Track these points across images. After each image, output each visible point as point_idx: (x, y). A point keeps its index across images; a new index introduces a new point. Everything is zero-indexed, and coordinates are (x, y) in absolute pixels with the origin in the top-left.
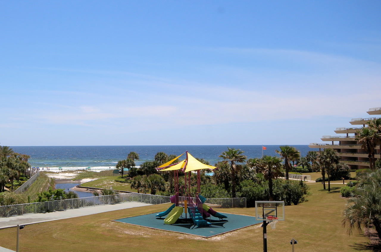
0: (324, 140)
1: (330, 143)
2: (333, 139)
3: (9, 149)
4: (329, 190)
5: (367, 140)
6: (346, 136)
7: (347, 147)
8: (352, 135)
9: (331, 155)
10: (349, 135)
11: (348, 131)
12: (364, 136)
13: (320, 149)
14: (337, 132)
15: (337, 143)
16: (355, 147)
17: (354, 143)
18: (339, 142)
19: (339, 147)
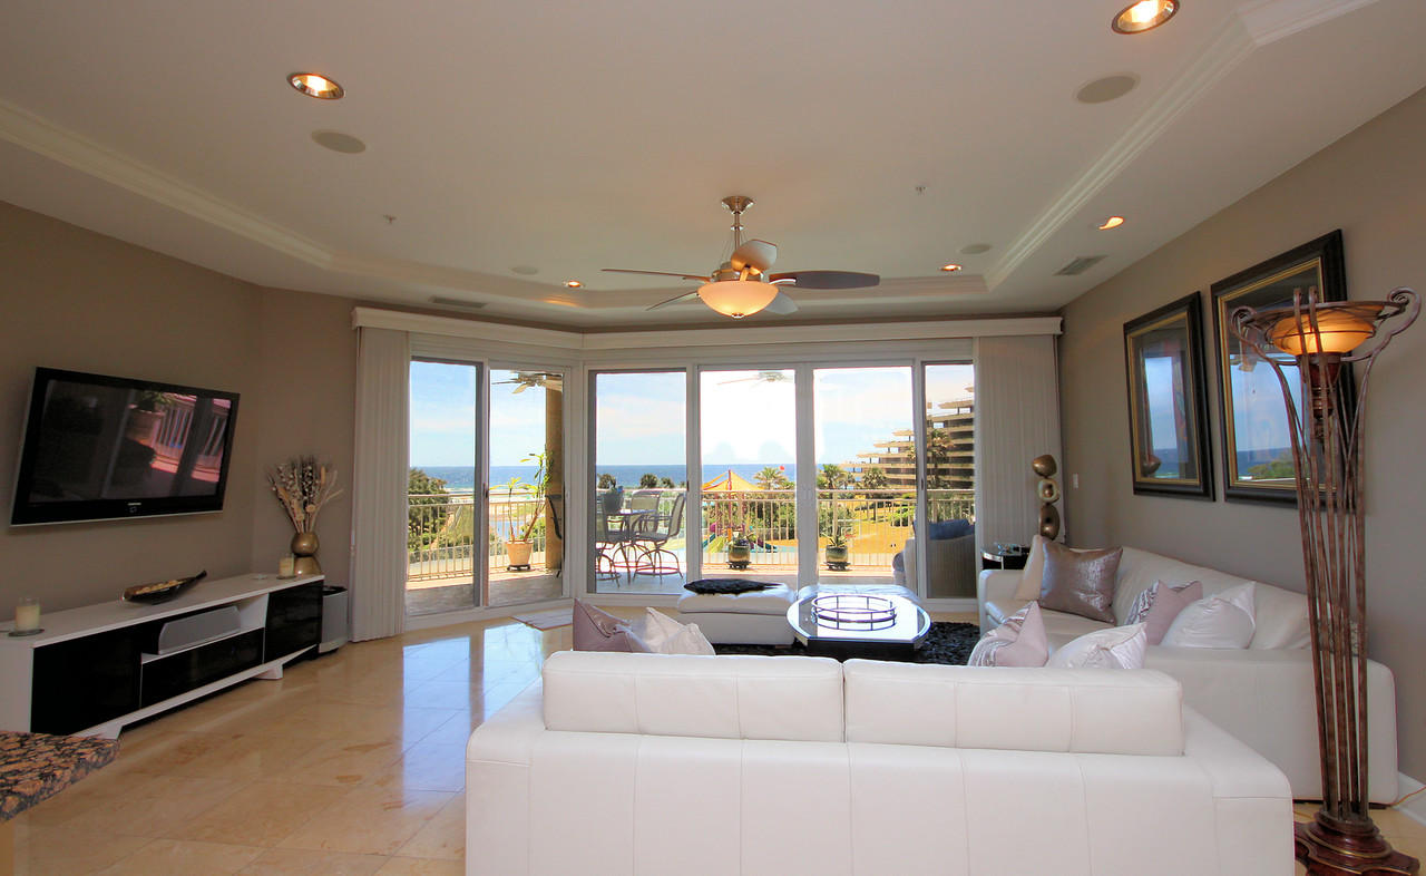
1: (867, 461)
2: (870, 456)
4: (874, 519)
6: (887, 451)
7: (889, 466)
8: (895, 451)
9: (878, 476)
10: (891, 450)
11: (890, 445)
14: (876, 447)
15: (875, 460)
16: (898, 466)
17: (897, 460)
18: (877, 459)
19: (880, 466)
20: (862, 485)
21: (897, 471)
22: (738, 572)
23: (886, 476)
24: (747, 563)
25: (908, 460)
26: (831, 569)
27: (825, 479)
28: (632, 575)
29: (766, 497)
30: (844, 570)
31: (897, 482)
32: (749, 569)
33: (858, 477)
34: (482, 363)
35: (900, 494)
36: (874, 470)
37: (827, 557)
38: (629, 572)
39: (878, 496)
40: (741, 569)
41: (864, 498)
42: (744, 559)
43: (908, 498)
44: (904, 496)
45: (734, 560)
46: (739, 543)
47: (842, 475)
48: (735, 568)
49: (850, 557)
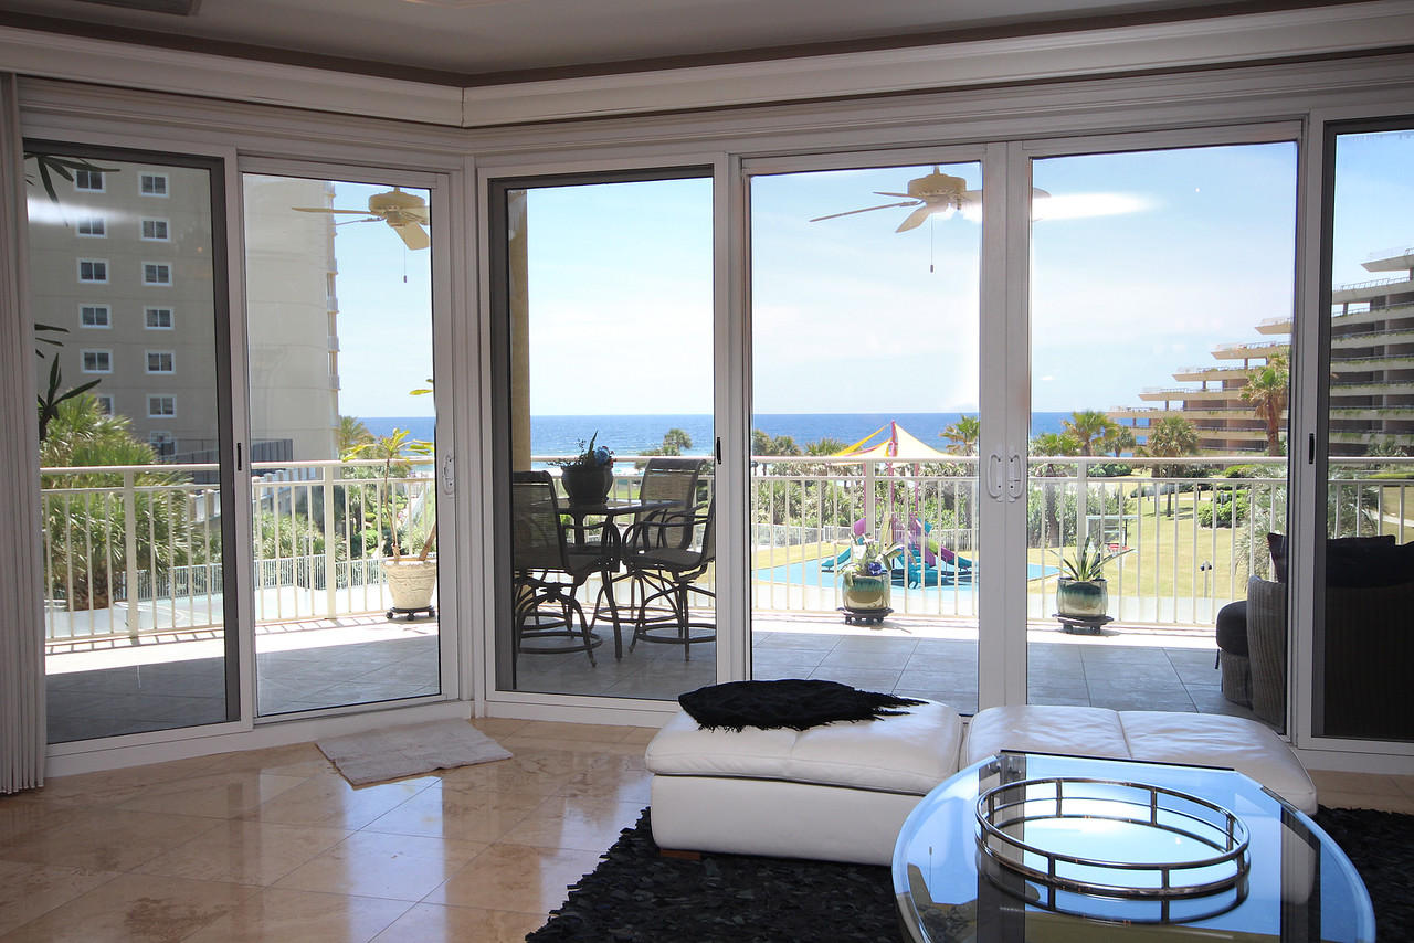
0: (1145, 397)
1: (1160, 405)
2: (1167, 397)
3: (355, 424)
4: (1169, 512)
5: (1270, 397)
6: (1201, 387)
7: (1202, 415)
8: (1215, 386)
9: (1180, 434)
10: (1210, 385)
11: (1208, 374)
12: (1263, 386)
13: (1135, 420)
14: (1179, 378)
15: (1177, 405)
16: (1221, 415)
17: (1219, 404)
18: (1181, 403)
19: (1186, 416)
20: (1149, 451)
21: (1218, 425)
22: (866, 631)
23: (1196, 433)
24: (884, 611)
25: (1244, 404)
26: (1068, 629)
27: (1075, 439)
28: (627, 637)
29: (962, 471)
30: (1097, 632)
31: (1217, 445)
32: (889, 626)
33: (1143, 436)
34: (221, 161)
35: (1220, 467)
36: (1174, 423)
37: (1060, 604)
38: (617, 628)
39: (1178, 471)
40: (869, 624)
41: (1148, 474)
42: (878, 603)
43: (1235, 475)
44: (1230, 470)
45: (853, 604)
46: (870, 568)
47: (1110, 433)
48: (858, 623)
49: (1112, 606)
